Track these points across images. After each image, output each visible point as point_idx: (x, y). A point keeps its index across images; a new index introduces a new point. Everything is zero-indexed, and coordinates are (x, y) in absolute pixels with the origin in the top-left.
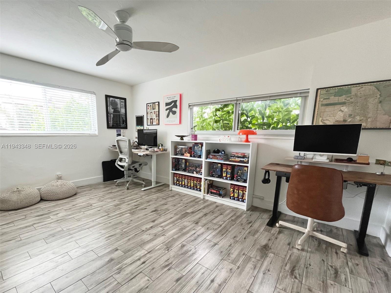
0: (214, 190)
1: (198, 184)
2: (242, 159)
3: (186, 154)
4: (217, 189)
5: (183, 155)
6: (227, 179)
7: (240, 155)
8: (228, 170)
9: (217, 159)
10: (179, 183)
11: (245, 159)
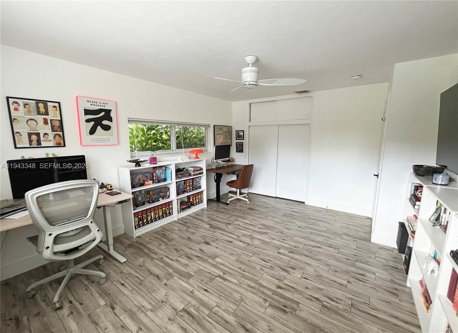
0: (184, 205)
1: (167, 209)
2: (200, 172)
3: (147, 182)
4: (185, 204)
5: (143, 185)
6: (190, 191)
7: (199, 169)
8: (190, 183)
9: (185, 176)
10: (143, 222)
11: (201, 171)
